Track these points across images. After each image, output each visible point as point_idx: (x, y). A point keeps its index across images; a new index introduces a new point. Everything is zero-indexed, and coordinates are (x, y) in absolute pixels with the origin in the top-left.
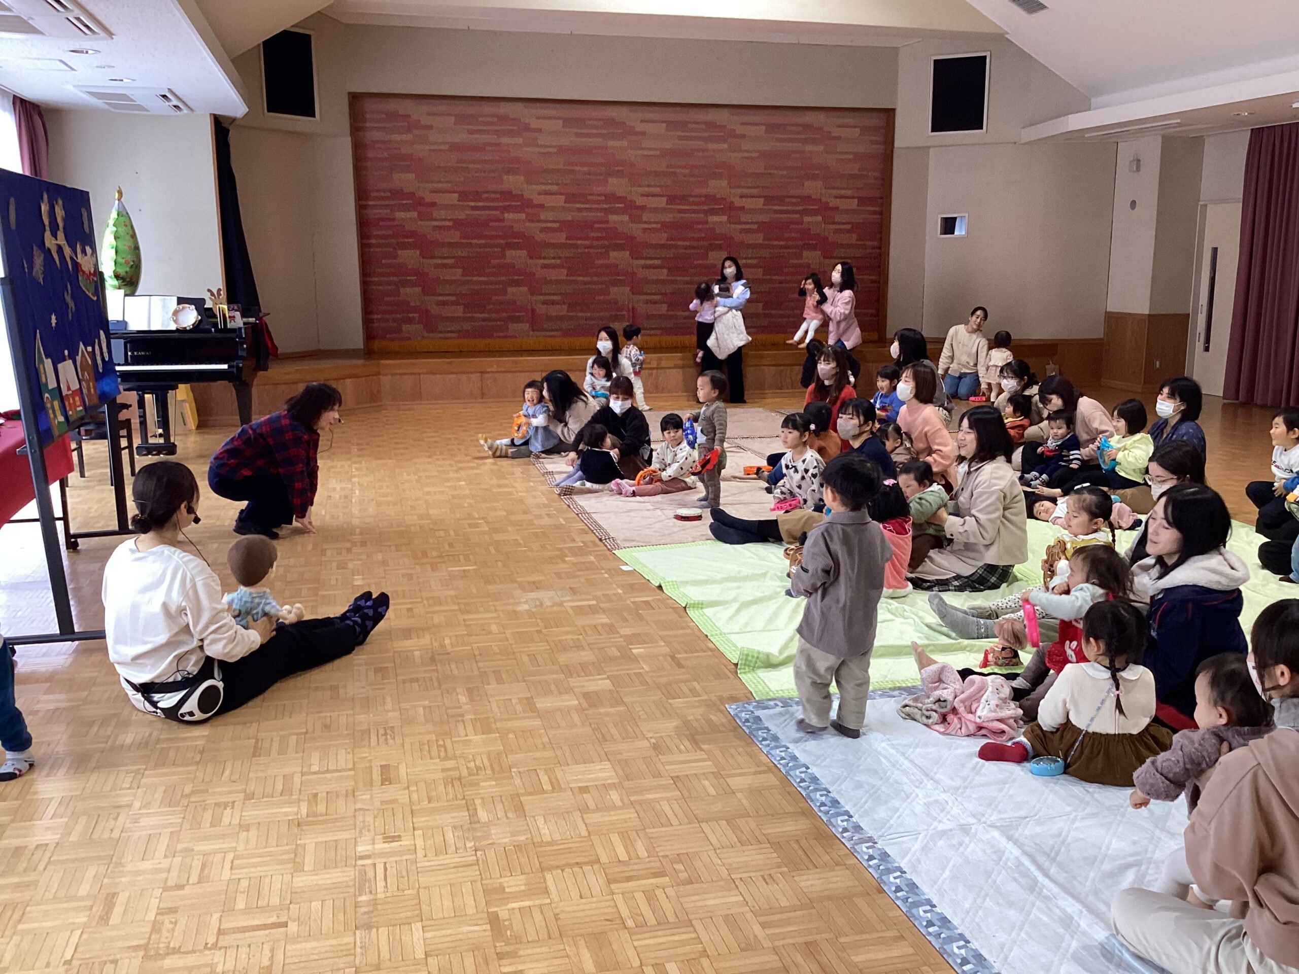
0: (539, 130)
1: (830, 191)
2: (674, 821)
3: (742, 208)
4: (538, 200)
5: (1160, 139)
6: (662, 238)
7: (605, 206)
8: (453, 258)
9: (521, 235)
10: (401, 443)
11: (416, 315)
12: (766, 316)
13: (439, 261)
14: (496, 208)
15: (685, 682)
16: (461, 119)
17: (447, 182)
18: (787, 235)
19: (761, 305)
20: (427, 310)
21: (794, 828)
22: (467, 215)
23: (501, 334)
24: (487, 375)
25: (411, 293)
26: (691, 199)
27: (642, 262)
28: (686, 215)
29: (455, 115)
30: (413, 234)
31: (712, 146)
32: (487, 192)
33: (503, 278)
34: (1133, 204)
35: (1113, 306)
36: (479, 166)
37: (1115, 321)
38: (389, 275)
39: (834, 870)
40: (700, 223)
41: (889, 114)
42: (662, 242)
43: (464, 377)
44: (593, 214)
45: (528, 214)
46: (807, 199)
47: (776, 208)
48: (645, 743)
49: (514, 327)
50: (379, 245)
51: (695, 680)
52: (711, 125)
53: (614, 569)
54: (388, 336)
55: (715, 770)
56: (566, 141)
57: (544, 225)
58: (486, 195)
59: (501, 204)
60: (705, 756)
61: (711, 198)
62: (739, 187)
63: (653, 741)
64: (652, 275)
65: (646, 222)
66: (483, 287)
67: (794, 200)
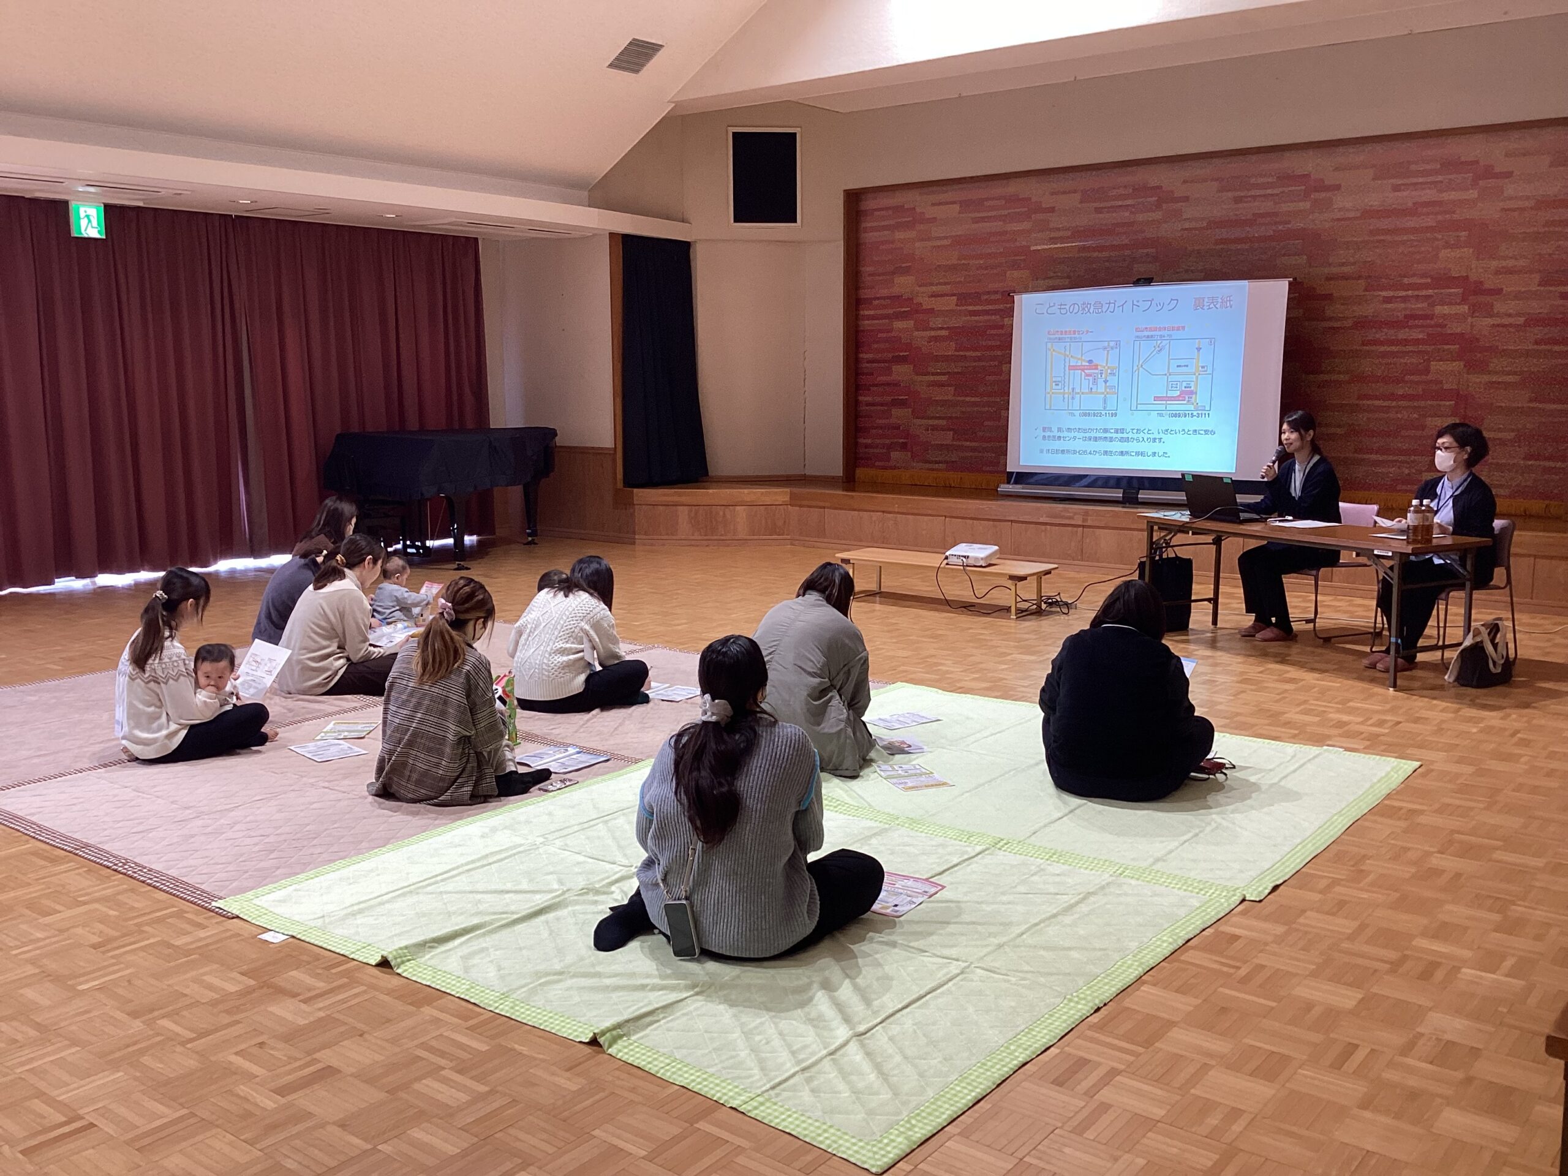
0: (1052, 210)
1: (1486, 263)
8: (945, 374)
11: (906, 441)
13: (932, 378)
14: (996, 312)
16: (965, 205)
17: (945, 284)
20: (914, 436)
22: (966, 322)
25: (902, 416)
29: (961, 202)
30: (908, 346)
31: (1287, 206)
32: (989, 293)
36: (981, 262)
38: (884, 393)
46: (1442, 278)
47: (1384, 294)
50: (873, 361)
52: (1286, 177)
54: (874, 464)
56: (1082, 220)
58: (986, 297)
59: (1001, 306)
62: (1326, 265)
66: (976, 409)
67: (1419, 280)
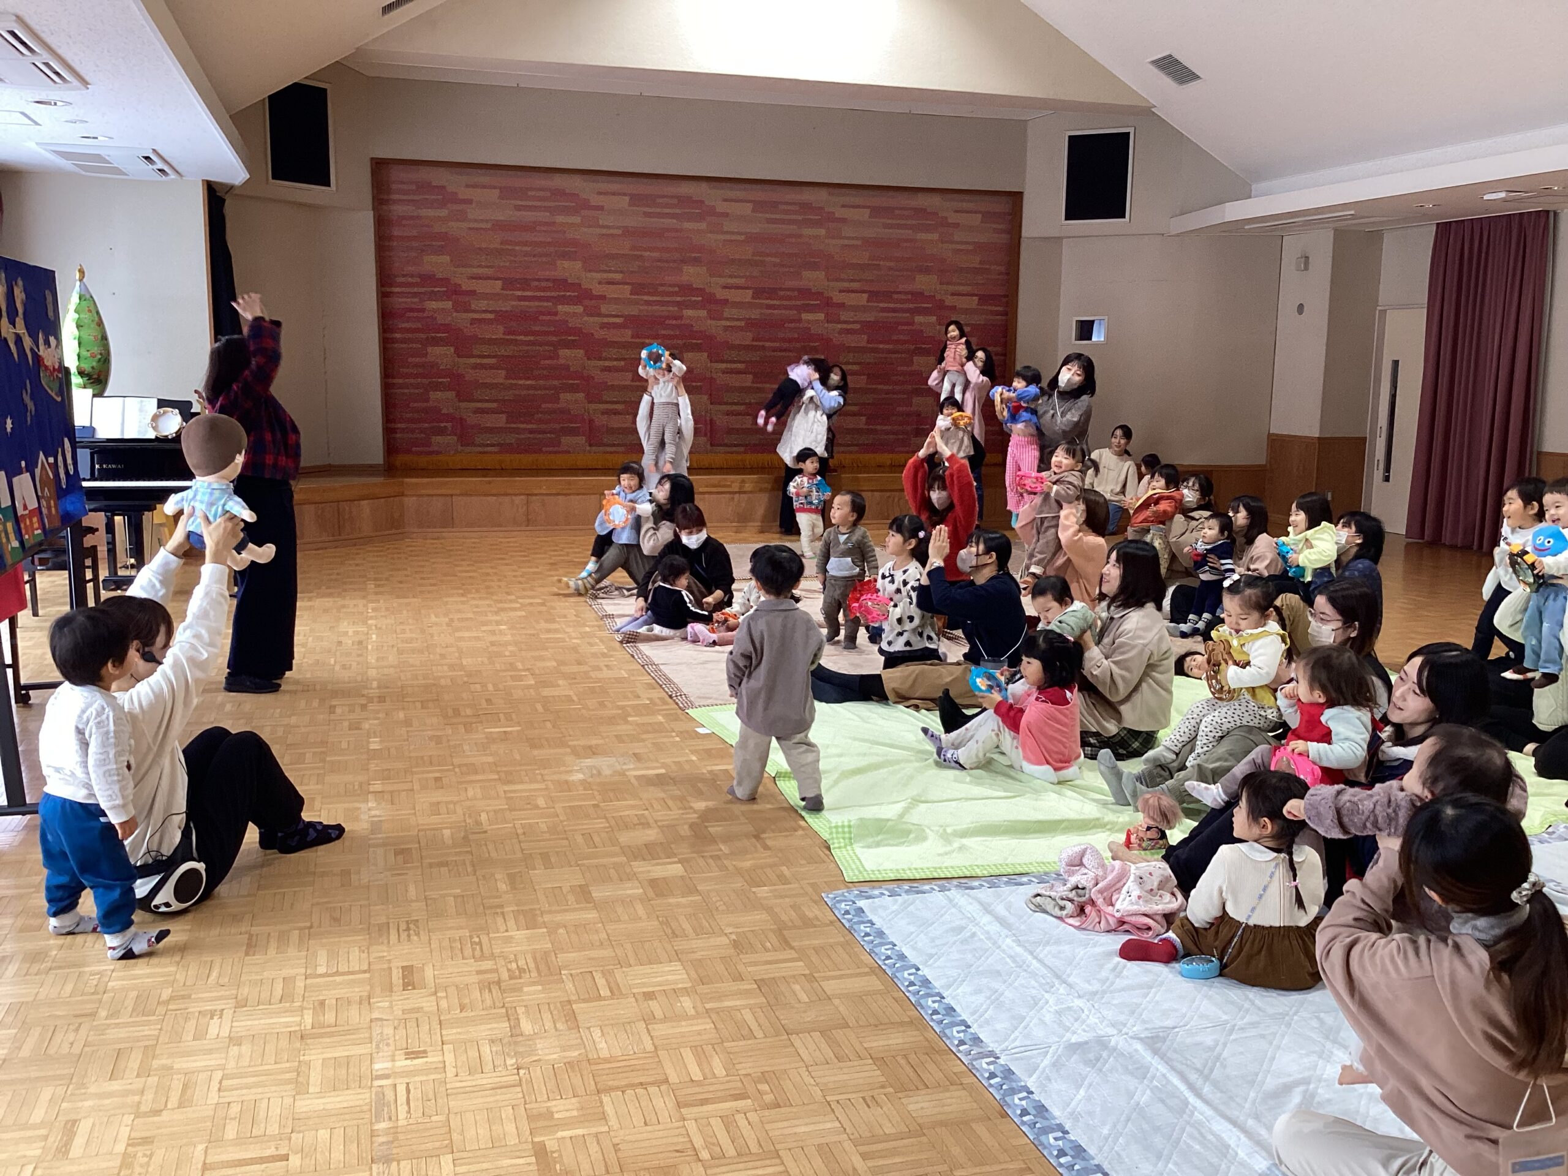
0: (601, 208)
1: (945, 287)
2: (759, 1034)
3: (842, 305)
4: (597, 290)
5: (1331, 234)
6: (747, 338)
7: (678, 299)
8: (494, 357)
9: (577, 331)
10: (429, 578)
11: (449, 425)
12: (869, 432)
13: (478, 361)
14: (547, 299)
15: (771, 866)
16: (507, 193)
17: (487, 267)
18: (895, 337)
19: (864, 419)
20: (461, 419)
21: (900, 1041)
22: (513, 306)
23: (551, 449)
24: (534, 498)
25: (443, 399)
26: (782, 293)
27: (724, 366)
28: (776, 312)
29: (500, 188)
30: (446, 328)
31: (808, 231)
32: (538, 280)
33: (556, 383)
34: (1301, 309)
35: (1280, 426)
36: (529, 249)
37: (1278, 444)
38: (416, 376)
39: (948, 1090)
40: (792, 321)
41: (1016, 197)
42: (747, 343)
43: (507, 499)
44: (664, 308)
45: (586, 307)
46: (918, 295)
47: (882, 305)
48: (724, 940)
49: (566, 440)
50: (403, 341)
51: (783, 864)
52: (806, 207)
53: (687, 732)
54: (414, 449)
55: (807, 972)
56: (632, 222)
57: (606, 320)
58: (536, 284)
59: (553, 294)
60: (796, 955)
61: (805, 293)
62: (838, 280)
63: (734, 937)
64: (735, 381)
65: (727, 319)
66: (531, 392)
67: (903, 297)
